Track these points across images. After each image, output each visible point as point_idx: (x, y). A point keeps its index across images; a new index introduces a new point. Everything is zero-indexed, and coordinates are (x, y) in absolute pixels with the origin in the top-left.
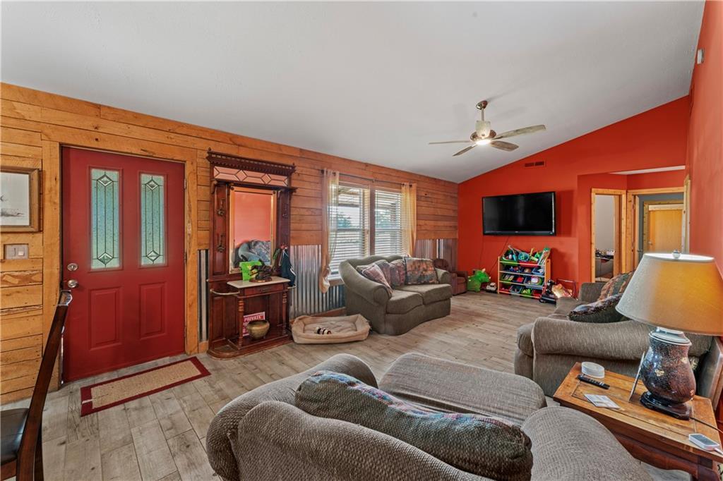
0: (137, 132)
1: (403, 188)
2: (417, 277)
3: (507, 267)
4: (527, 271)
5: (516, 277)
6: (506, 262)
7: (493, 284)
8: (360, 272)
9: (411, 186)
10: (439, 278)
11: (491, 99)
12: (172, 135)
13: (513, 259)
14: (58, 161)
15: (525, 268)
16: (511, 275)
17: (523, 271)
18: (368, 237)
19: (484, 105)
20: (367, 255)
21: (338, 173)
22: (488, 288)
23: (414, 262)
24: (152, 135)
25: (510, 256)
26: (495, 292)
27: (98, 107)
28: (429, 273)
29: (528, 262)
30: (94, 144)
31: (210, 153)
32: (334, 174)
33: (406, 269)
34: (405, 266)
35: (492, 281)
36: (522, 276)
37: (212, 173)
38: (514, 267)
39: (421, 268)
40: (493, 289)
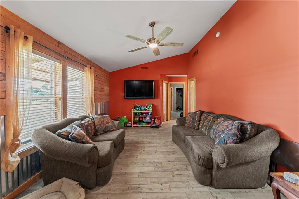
1: (86, 69)
3: (136, 114)
4: (144, 114)
5: (140, 118)
6: (135, 111)
7: (130, 123)
9: (90, 68)
11: (157, 22)
13: (138, 110)
15: (143, 113)
16: (137, 117)
17: (143, 115)
19: (153, 24)
22: (128, 125)
23: (100, 119)
25: (137, 109)
26: (131, 126)
28: (110, 124)
29: (145, 111)
33: (95, 125)
34: (94, 122)
35: (129, 121)
36: (142, 117)
38: (138, 113)
39: (105, 122)
40: (130, 125)
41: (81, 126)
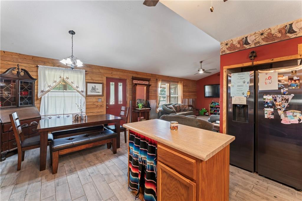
0: (118, 73)
1: (179, 83)
2: (183, 109)
3: (212, 107)
4: (218, 108)
5: (215, 111)
6: (211, 106)
7: (207, 113)
8: (168, 107)
9: (181, 82)
10: (190, 110)
11: (203, 61)
12: (125, 73)
13: (214, 105)
14: (106, 81)
15: (217, 107)
16: (213, 110)
17: (217, 108)
18: (168, 98)
19: (201, 62)
20: (168, 103)
21: (161, 80)
22: (206, 114)
23: (182, 105)
24: (121, 73)
25: (213, 104)
26: (208, 115)
27: (112, 68)
28: (187, 108)
29: (218, 106)
30: (111, 77)
31: (133, 77)
32: (160, 80)
33: (180, 107)
34: (180, 106)
35: (207, 112)
36: (216, 110)
37: (132, 82)
38: (214, 107)
39: (185, 107)
40: (208, 114)
41: (174, 106)
